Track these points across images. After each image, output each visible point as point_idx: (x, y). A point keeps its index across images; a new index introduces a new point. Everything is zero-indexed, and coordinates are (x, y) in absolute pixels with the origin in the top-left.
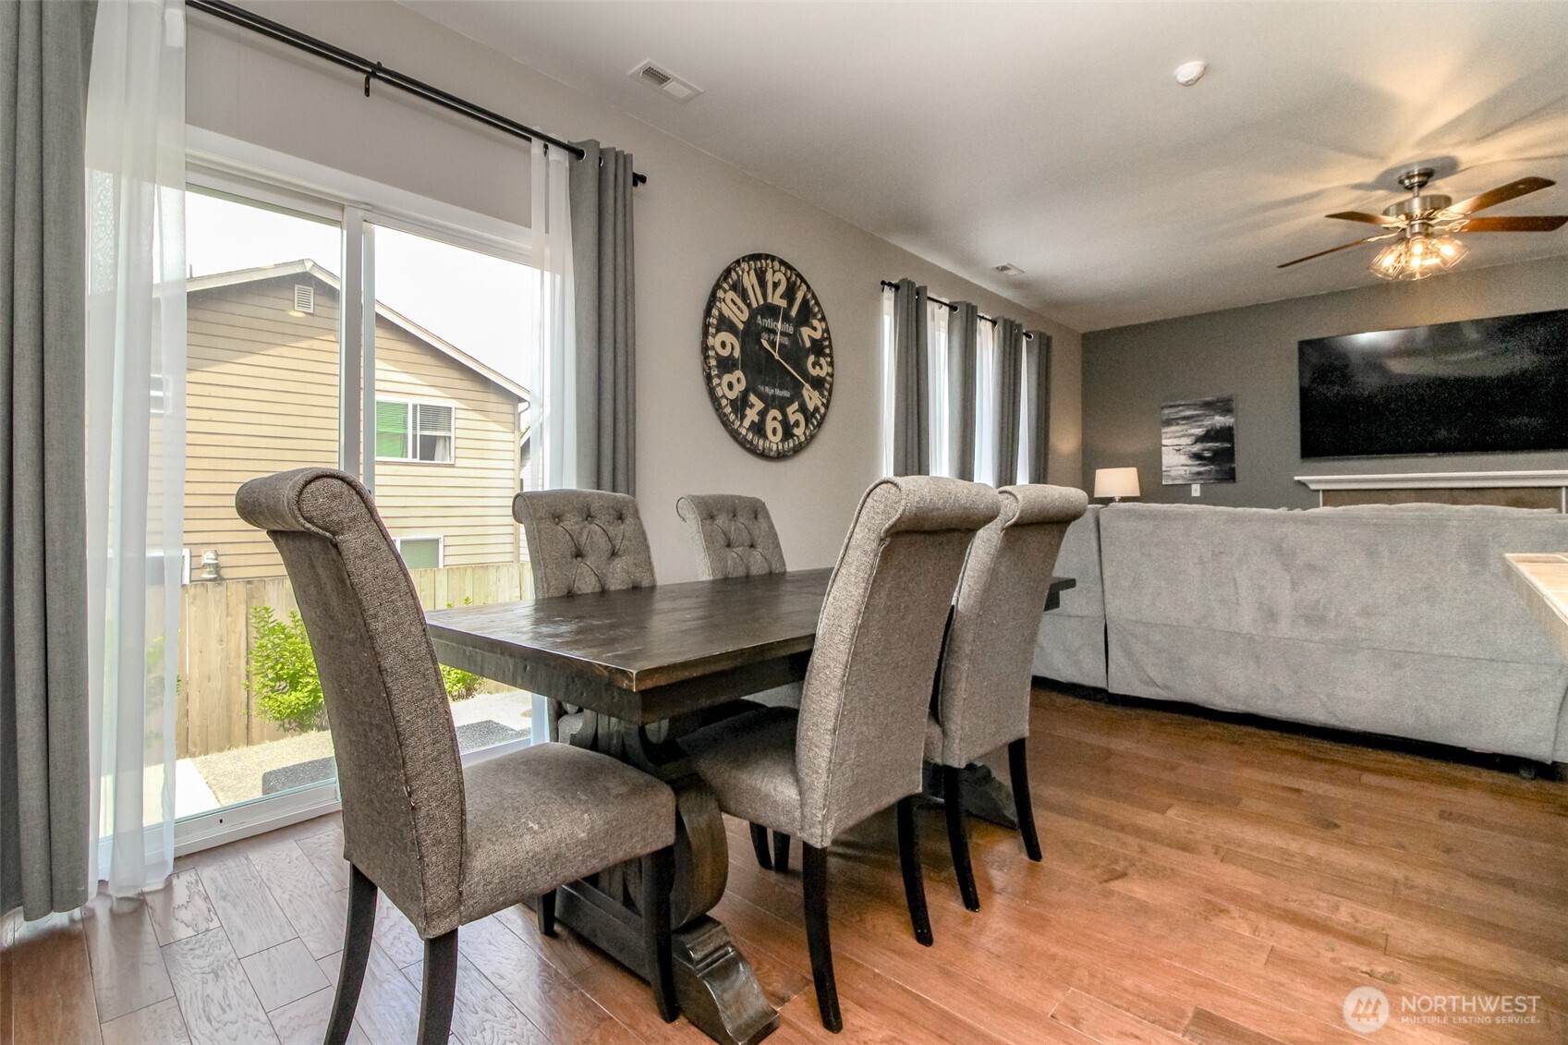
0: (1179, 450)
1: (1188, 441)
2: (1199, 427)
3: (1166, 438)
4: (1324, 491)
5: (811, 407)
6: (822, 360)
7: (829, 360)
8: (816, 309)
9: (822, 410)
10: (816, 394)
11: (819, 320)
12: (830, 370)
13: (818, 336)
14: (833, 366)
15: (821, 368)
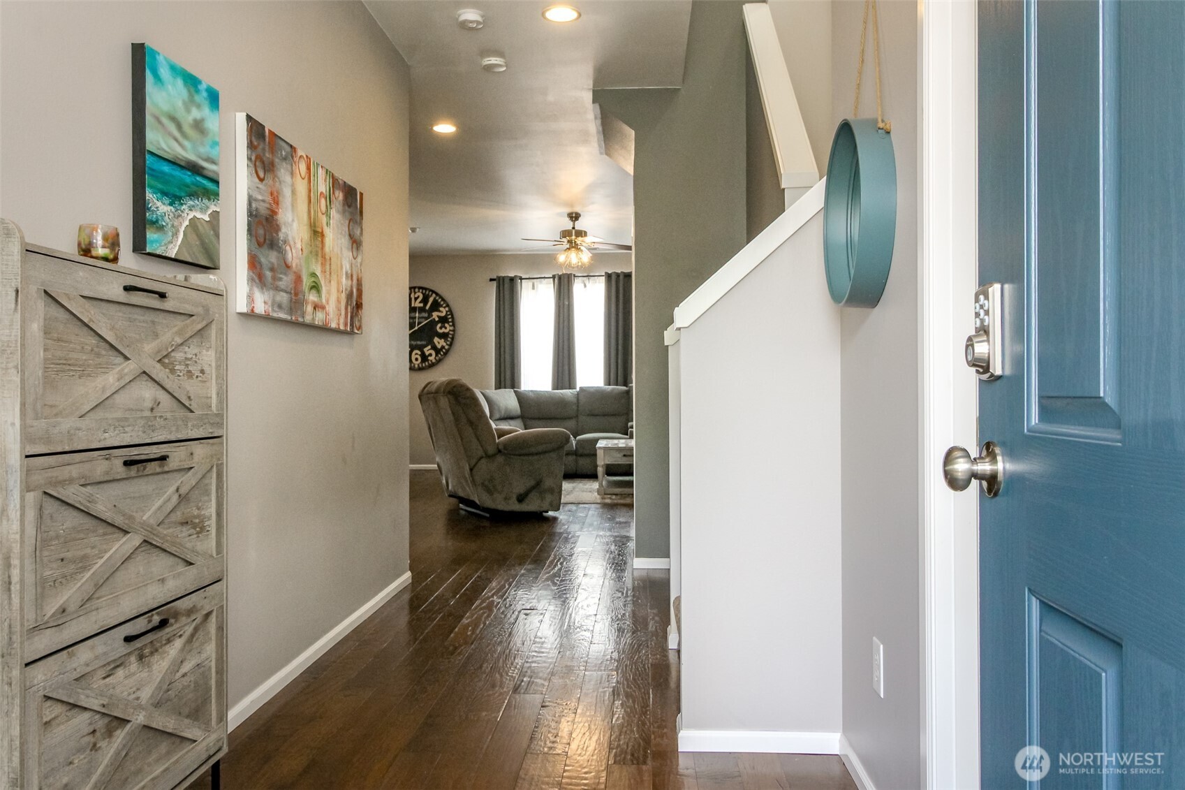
5: (439, 346)
6: (446, 325)
7: (451, 324)
8: (442, 303)
9: (447, 347)
10: (443, 340)
11: (445, 307)
12: (452, 328)
13: (443, 314)
14: (454, 327)
15: (446, 328)
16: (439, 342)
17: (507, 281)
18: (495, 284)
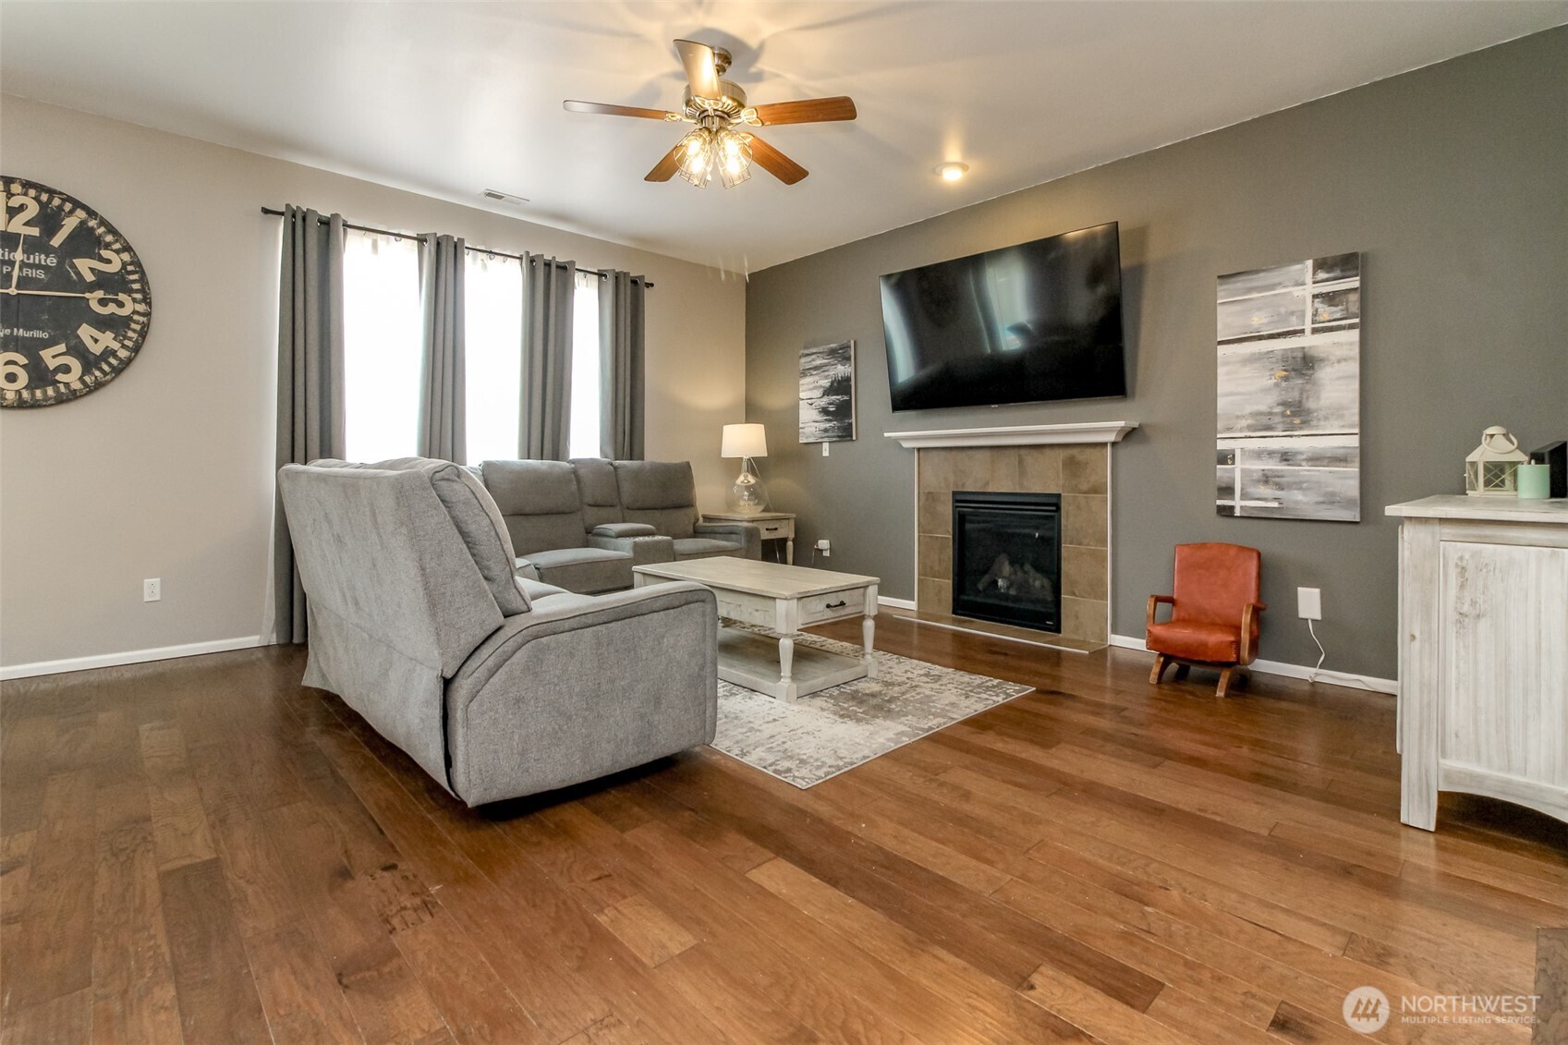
0: (811, 404)
1: (818, 393)
2: (826, 377)
3: (803, 391)
4: (919, 449)
5: (96, 349)
6: (122, 297)
7: (139, 296)
8: (109, 238)
9: (123, 354)
10: (110, 335)
11: (117, 252)
12: (141, 308)
13: (115, 267)
14: (149, 304)
15: (121, 305)
16: (96, 340)
17: (313, 225)
18: (280, 227)
